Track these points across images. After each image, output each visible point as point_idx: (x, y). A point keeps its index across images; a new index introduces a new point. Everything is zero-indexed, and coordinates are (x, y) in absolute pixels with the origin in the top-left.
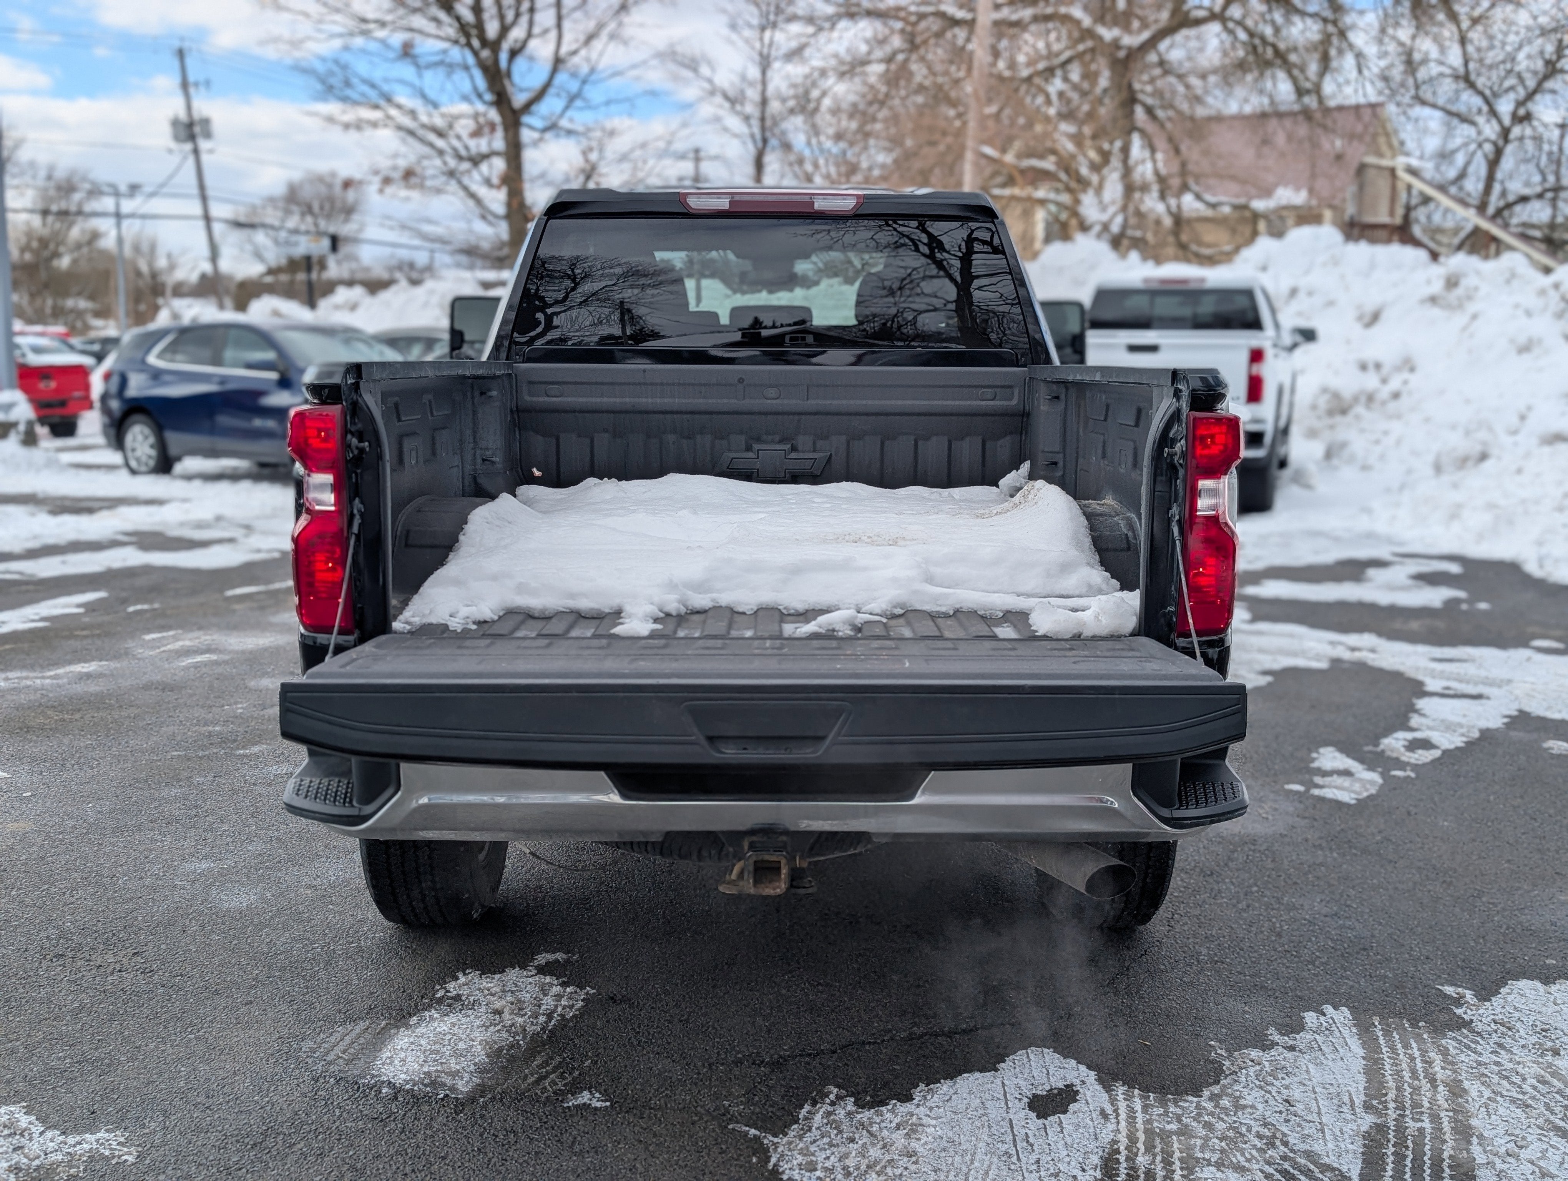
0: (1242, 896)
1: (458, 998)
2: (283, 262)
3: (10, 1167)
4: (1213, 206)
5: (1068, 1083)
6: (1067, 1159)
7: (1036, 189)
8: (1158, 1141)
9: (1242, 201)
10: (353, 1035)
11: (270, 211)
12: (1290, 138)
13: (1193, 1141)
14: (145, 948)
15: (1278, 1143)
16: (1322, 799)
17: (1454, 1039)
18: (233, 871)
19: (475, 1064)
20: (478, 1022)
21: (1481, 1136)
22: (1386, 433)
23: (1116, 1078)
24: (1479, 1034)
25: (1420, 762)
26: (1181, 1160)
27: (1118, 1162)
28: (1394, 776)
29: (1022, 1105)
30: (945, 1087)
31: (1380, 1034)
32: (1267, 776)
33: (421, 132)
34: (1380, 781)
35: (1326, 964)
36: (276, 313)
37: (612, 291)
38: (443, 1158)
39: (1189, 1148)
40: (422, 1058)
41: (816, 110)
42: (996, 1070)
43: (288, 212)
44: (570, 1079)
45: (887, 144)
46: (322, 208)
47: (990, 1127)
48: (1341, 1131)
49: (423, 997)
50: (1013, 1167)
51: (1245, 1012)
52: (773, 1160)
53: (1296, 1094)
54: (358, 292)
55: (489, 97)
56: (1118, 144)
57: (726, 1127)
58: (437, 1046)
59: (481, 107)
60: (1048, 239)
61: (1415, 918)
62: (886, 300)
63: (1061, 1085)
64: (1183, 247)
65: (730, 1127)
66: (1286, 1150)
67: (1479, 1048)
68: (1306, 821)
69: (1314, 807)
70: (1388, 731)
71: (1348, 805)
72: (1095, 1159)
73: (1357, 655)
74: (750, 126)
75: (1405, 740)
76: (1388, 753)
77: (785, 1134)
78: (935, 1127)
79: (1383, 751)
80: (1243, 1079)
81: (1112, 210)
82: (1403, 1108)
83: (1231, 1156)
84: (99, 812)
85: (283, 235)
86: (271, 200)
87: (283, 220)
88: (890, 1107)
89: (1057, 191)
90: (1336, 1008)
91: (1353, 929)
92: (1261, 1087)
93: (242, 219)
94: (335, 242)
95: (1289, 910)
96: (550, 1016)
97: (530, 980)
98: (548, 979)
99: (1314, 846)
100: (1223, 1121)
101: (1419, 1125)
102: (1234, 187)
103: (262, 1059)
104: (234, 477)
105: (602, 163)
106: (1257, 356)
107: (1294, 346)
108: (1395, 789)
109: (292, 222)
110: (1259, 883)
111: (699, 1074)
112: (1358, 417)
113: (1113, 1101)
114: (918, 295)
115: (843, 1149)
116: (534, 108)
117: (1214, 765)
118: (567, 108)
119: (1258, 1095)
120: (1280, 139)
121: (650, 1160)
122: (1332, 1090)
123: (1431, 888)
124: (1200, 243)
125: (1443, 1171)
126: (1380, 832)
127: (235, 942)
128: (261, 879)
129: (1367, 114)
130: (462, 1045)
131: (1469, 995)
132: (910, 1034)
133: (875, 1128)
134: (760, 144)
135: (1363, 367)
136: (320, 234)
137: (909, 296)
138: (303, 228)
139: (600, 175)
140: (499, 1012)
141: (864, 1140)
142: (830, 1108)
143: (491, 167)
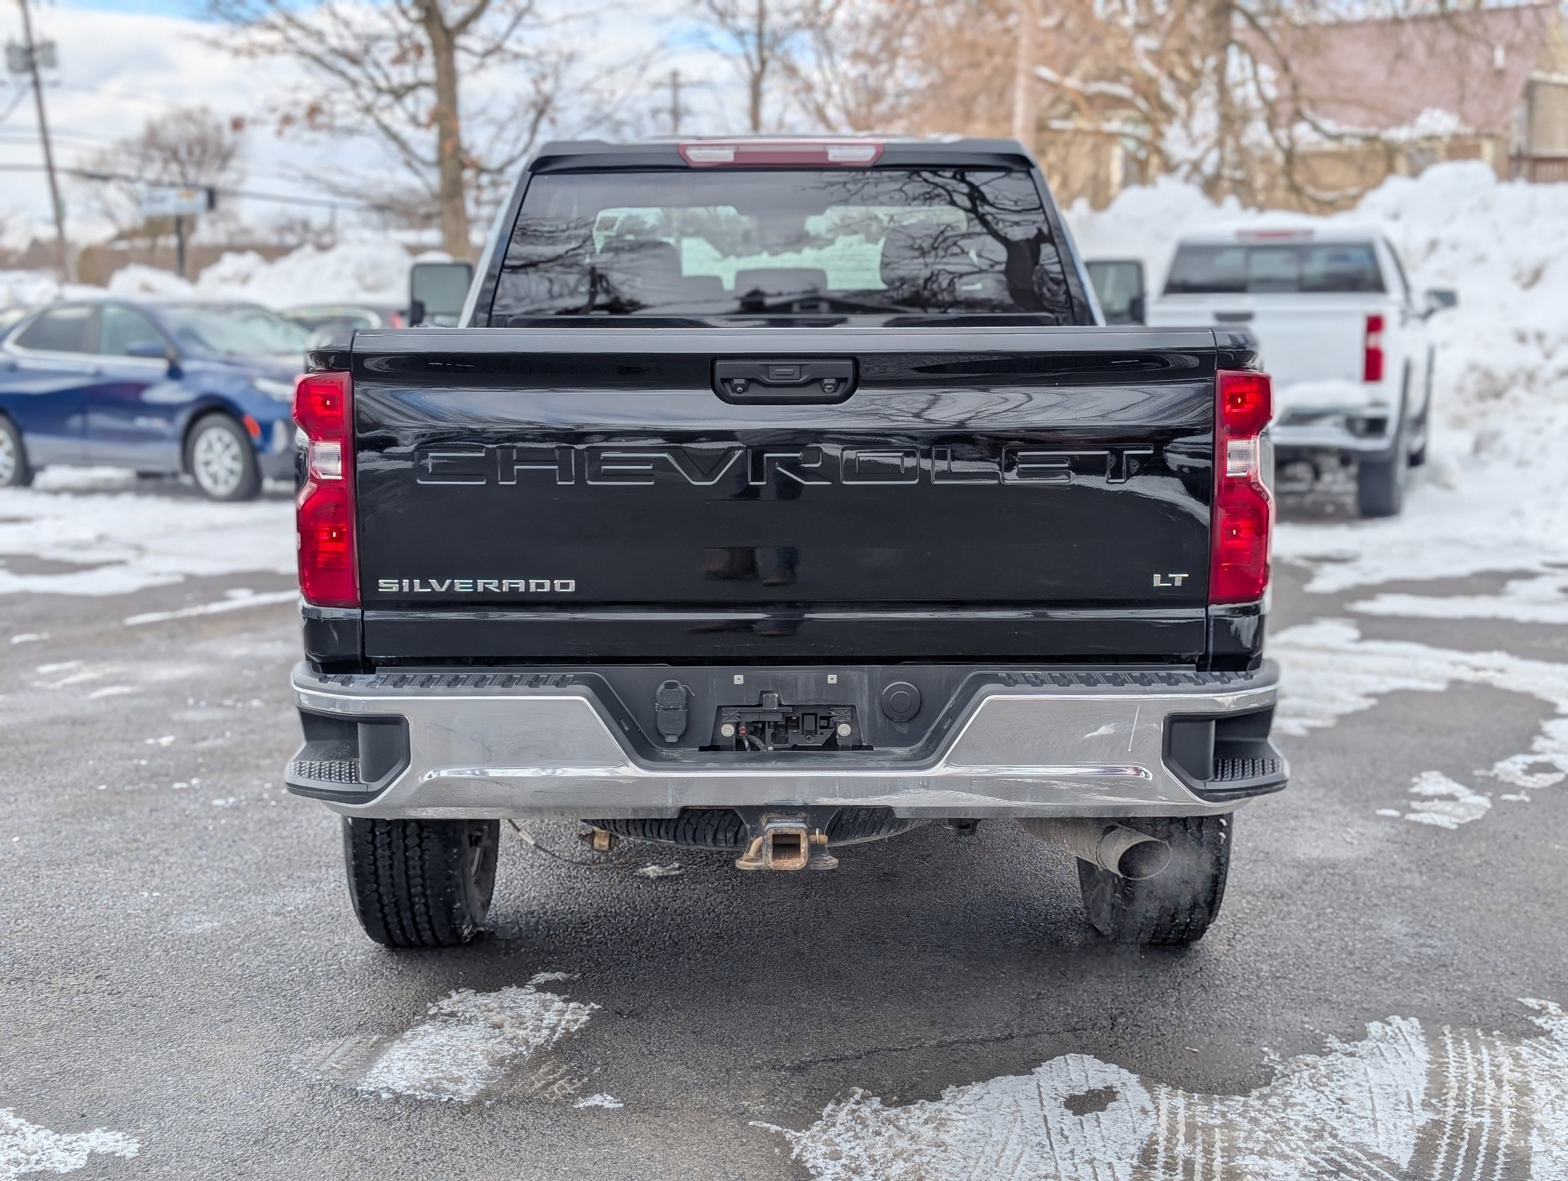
0: (1313, 917)
1: (452, 1014)
2: (140, 222)
3: (9, 1160)
4: (1338, 138)
5: (1108, 1084)
6: (1103, 1149)
7: (1109, 120)
8: (1199, 1133)
9: (1372, 131)
10: (344, 1048)
11: (123, 157)
12: (1431, 50)
13: (1236, 1134)
14: (108, 972)
15: (1326, 1135)
16: (1419, 825)
17: (1530, 1046)
18: (190, 900)
19: (478, 1072)
20: (477, 1035)
21: (1541, 1128)
22: (1550, 421)
23: (1159, 1080)
24: (1557, 1041)
25: (1538, 786)
26: (1223, 1149)
27: (1156, 1151)
28: (1505, 801)
29: (1058, 1103)
30: (976, 1089)
31: (1449, 1041)
32: (1358, 801)
33: (329, 58)
34: (1489, 805)
35: (1399, 979)
36: (146, 288)
37: (578, 255)
38: (453, 1150)
39: (1232, 1140)
40: (422, 1066)
41: (829, 23)
42: (1032, 1073)
43: (146, 158)
44: (579, 1084)
45: (918, 63)
46: (190, 152)
47: (1023, 1122)
48: (1395, 1125)
49: (415, 1014)
50: (1045, 1155)
51: (1303, 1023)
52: (796, 1151)
53: (1351, 1093)
54: (251, 260)
55: (414, 13)
56: (1211, 62)
57: (745, 1124)
58: (436, 1056)
59: (404, 25)
60: (1126, 183)
61: (1506, 937)
62: (916, 261)
63: (1100, 1086)
64: (1295, 189)
65: (751, 1123)
66: (1334, 1142)
67: (1555, 1054)
68: (1396, 846)
69: (1408, 832)
70: (1506, 754)
71: (1447, 830)
72: (1133, 1150)
73: (1481, 675)
74: (743, 43)
75: (1524, 763)
76: (1502, 777)
77: (808, 1129)
78: (965, 1121)
79: (1496, 776)
80: (1296, 1081)
81: (1202, 145)
82: (1464, 1105)
83: (1276, 1146)
84: (27, 846)
85: (141, 187)
86: (126, 146)
87: (141, 170)
88: (917, 1106)
89: (1136, 122)
90: (1404, 1018)
91: (1433, 947)
92: (1314, 1088)
93: (89, 168)
94: (212, 197)
95: (1365, 931)
96: (553, 1030)
97: (529, 997)
98: (549, 996)
99: (1402, 870)
100: (1270, 1116)
101: (1478, 1120)
102: (1361, 115)
103: (251, 1070)
104: (111, 490)
105: (559, 95)
106: (1375, 324)
107: (1429, 313)
108: (1504, 813)
109: (152, 172)
110: (1335, 905)
111: (716, 1078)
112: (1516, 401)
113: (1154, 1099)
114: (956, 255)
115: (868, 1142)
116: (472, 26)
117: (1256, 743)
118: (515, 24)
119: (1310, 1095)
120: (1419, 51)
121: (668, 1151)
122: (1389, 1090)
123: (1528, 909)
124: (1317, 186)
125: (1497, 1158)
126: (1480, 855)
127: (205, 965)
128: (222, 907)
129: (1528, 18)
130: (461, 1055)
131: (1552, 1007)
132: (940, 1042)
133: (902, 1123)
134: (757, 67)
135: (1522, 338)
136: (190, 187)
137: (943, 257)
138: (166, 178)
139: (556, 110)
140: (498, 1026)
141: (890, 1133)
142: (855, 1107)
143: (417, 101)
